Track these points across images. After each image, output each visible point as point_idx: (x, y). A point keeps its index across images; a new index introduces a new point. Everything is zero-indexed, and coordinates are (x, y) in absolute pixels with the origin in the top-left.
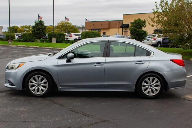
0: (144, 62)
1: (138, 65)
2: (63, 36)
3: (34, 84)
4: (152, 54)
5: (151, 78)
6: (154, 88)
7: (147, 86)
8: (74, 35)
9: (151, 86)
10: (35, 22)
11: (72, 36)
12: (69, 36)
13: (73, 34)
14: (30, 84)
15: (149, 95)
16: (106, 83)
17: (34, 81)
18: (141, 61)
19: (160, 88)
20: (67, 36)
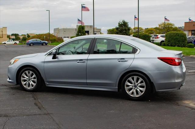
0: (126, 60)
1: (120, 62)
2: (148, 37)
3: (25, 79)
4: (139, 51)
5: (135, 77)
6: (139, 89)
7: (131, 86)
8: (161, 36)
9: (135, 86)
10: (119, 23)
11: (159, 38)
12: (155, 38)
13: (159, 35)
14: (22, 78)
15: (133, 96)
16: (88, 81)
17: (25, 76)
18: (124, 59)
19: (145, 89)
20: (153, 38)
